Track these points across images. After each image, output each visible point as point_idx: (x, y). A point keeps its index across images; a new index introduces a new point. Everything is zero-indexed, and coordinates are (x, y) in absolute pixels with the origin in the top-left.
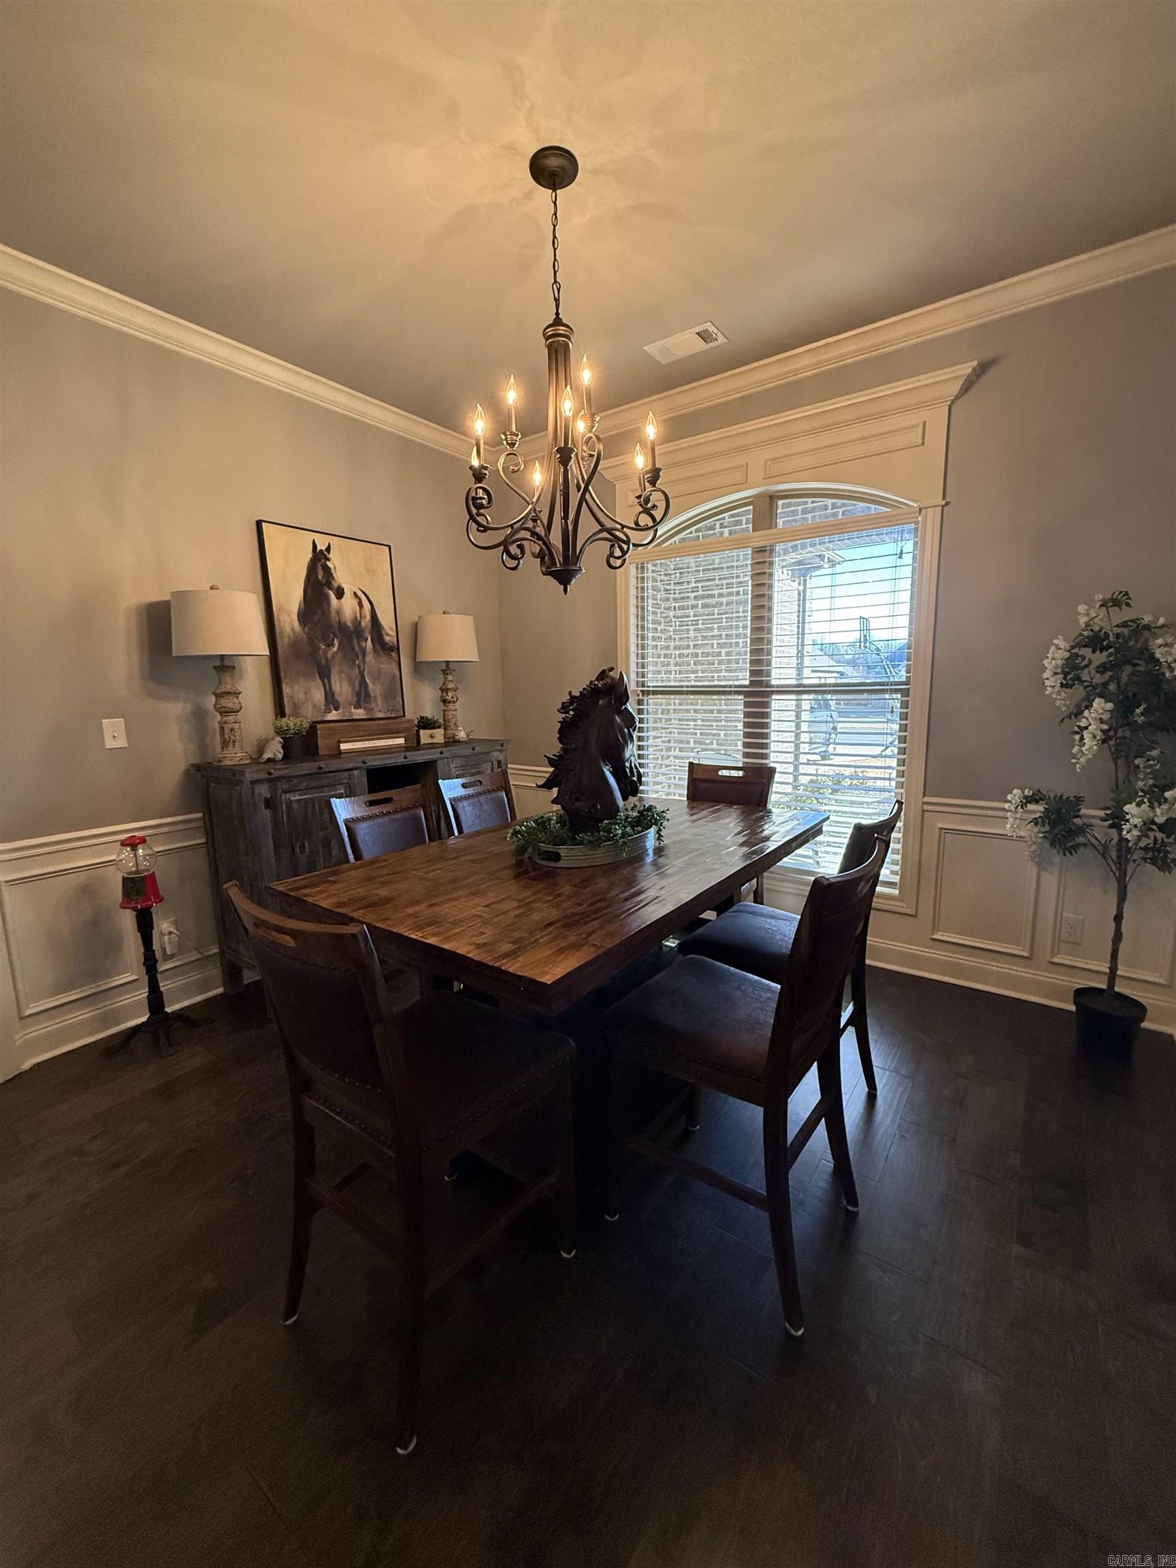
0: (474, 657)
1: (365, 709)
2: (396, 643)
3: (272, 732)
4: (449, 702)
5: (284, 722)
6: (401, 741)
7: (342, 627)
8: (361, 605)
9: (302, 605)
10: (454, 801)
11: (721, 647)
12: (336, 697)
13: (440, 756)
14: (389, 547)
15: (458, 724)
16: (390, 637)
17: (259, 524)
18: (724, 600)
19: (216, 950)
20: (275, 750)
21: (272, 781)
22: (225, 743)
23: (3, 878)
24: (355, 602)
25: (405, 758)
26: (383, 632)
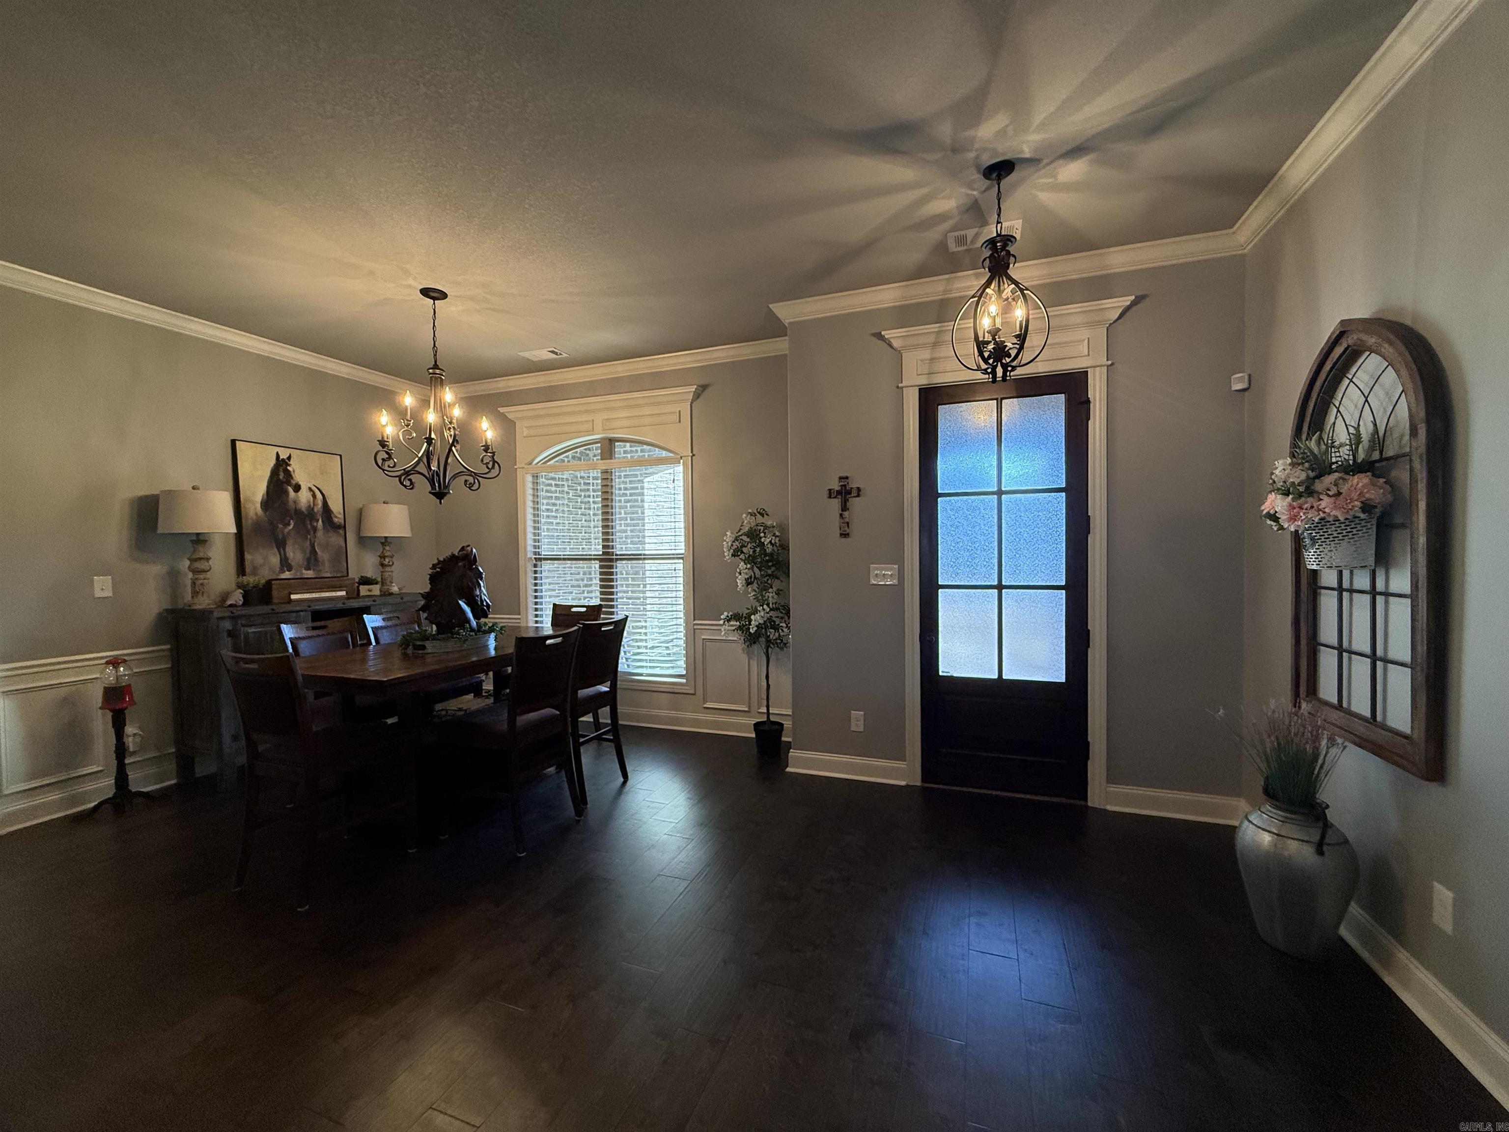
0: (409, 535)
1: (314, 570)
2: (343, 522)
3: (234, 586)
4: (386, 566)
5: (245, 579)
6: (344, 593)
7: (298, 512)
8: (314, 496)
9: (265, 497)
10: (375, 630)
11: (627, 526)
12: (290, 561)
13: (372, 603)
14: (341, 456)
15: (394, 581)
16: (338, 518)
17: (233, 442)
18: (628, 492)
19: (174, 750)
20: (237, 597)
21: (234, 618)
22: (195, 593)
23: (1, 690)
24: (310, 494)
25: (344, 604)
26: (332, 516)
